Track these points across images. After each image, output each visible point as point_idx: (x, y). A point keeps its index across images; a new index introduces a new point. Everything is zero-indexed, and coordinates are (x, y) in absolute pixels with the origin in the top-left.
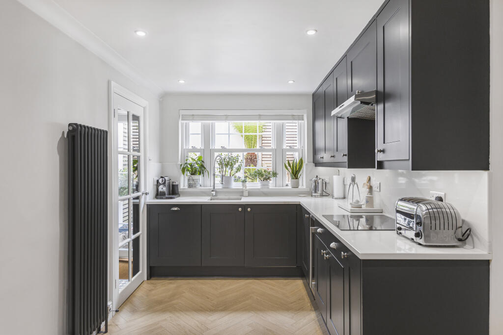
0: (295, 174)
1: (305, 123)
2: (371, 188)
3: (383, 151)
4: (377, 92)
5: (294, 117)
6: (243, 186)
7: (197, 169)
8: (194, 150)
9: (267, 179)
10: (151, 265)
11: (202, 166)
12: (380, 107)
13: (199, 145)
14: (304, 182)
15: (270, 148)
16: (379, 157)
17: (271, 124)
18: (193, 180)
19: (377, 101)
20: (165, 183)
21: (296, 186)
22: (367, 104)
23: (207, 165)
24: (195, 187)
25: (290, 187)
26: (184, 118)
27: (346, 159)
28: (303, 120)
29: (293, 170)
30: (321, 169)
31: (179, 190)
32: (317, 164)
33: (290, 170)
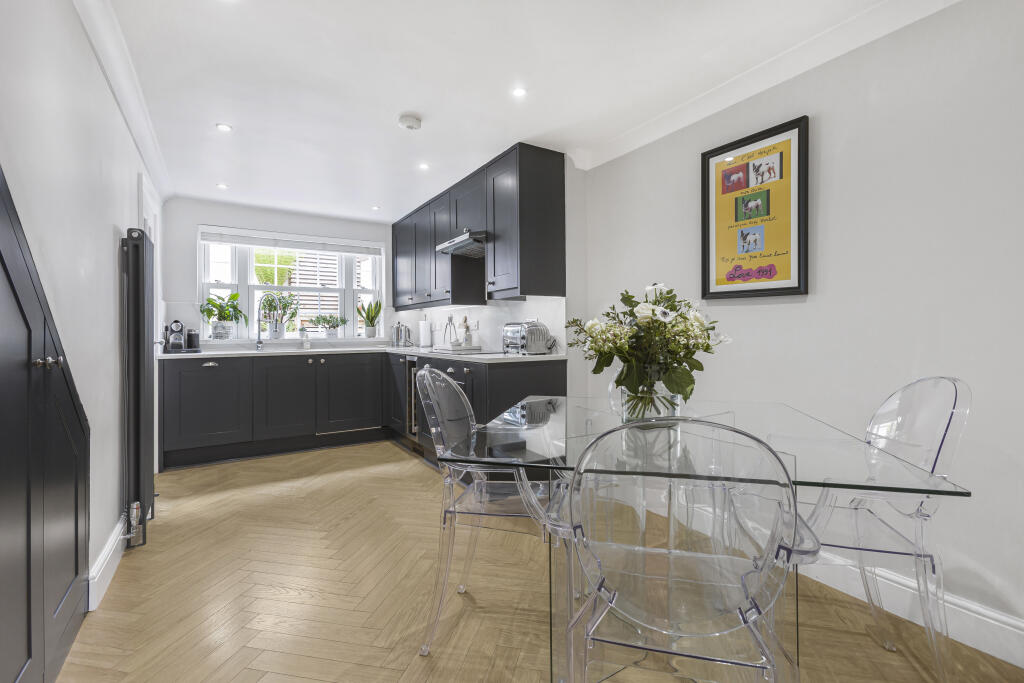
0: (371, 320)
1: (384, 258)
2: (467, 328)
3: (493, 283)
4: (486, 232)
5: (368, 251)
6: (302, 335)
7: (229, 313)
8: (219, 285)
9: (335, 326)
10: (166, 450)
11: (235, 308)
12: (490, 246)
13: (227, 279)
14: (382, 330)
15: (337, 287)
16: (489, 288)
17: (337, 256)
18: (224, 328)
19: (487, 241)
20: (181, 330)
21: (372, 335)
22: (478, 241)
23: (242, 307)
24: (228, 337)
25: (364, 336)
26: (205, 236)
27: (449, 296)
28: (380, 254)
29: (368, 316)
30: (402, 314)
31: (200, 343)
32: (398, 308)
33: (364, 315)
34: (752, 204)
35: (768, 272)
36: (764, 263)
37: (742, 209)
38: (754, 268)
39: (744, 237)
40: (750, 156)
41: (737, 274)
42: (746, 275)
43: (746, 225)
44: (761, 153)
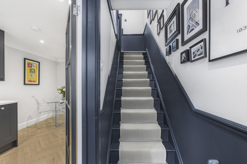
34: (32, 71)
35: (34, 81)
36: (34, 80)
37: (31, 71)
38: (33, 80)
39: (31, 75)
40: (32, 63)
41: (30, 81)
42: (31, 81)
43: (32, 74)
44: (34, 63)
